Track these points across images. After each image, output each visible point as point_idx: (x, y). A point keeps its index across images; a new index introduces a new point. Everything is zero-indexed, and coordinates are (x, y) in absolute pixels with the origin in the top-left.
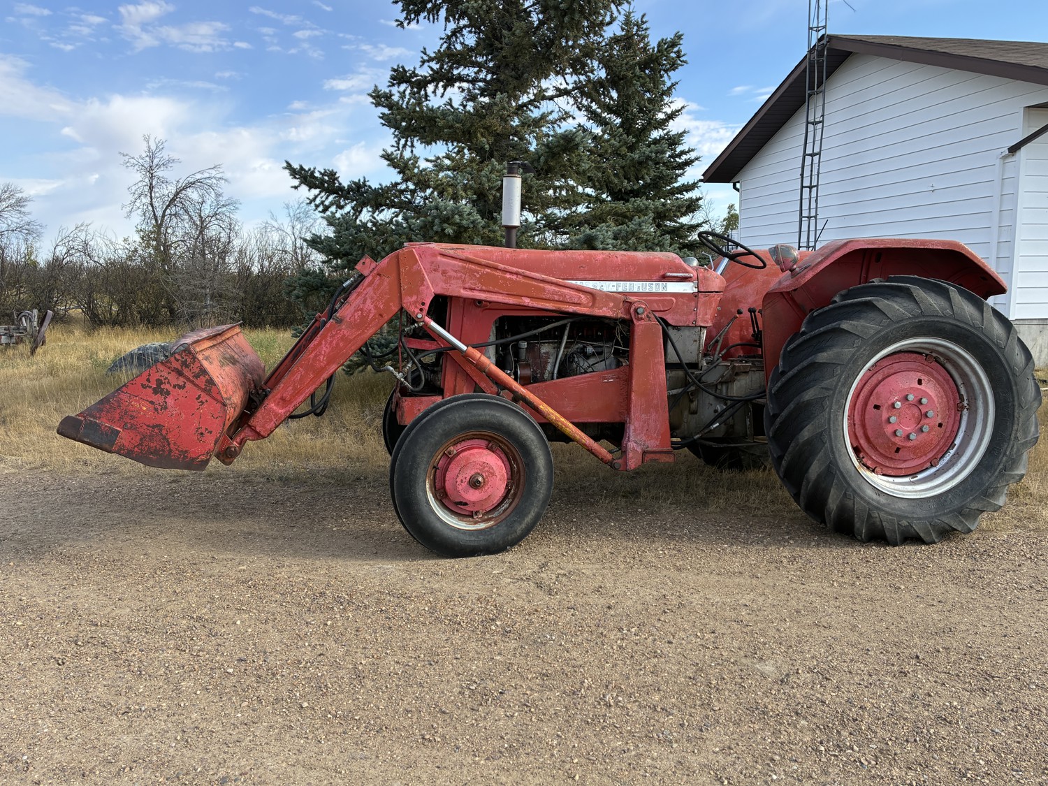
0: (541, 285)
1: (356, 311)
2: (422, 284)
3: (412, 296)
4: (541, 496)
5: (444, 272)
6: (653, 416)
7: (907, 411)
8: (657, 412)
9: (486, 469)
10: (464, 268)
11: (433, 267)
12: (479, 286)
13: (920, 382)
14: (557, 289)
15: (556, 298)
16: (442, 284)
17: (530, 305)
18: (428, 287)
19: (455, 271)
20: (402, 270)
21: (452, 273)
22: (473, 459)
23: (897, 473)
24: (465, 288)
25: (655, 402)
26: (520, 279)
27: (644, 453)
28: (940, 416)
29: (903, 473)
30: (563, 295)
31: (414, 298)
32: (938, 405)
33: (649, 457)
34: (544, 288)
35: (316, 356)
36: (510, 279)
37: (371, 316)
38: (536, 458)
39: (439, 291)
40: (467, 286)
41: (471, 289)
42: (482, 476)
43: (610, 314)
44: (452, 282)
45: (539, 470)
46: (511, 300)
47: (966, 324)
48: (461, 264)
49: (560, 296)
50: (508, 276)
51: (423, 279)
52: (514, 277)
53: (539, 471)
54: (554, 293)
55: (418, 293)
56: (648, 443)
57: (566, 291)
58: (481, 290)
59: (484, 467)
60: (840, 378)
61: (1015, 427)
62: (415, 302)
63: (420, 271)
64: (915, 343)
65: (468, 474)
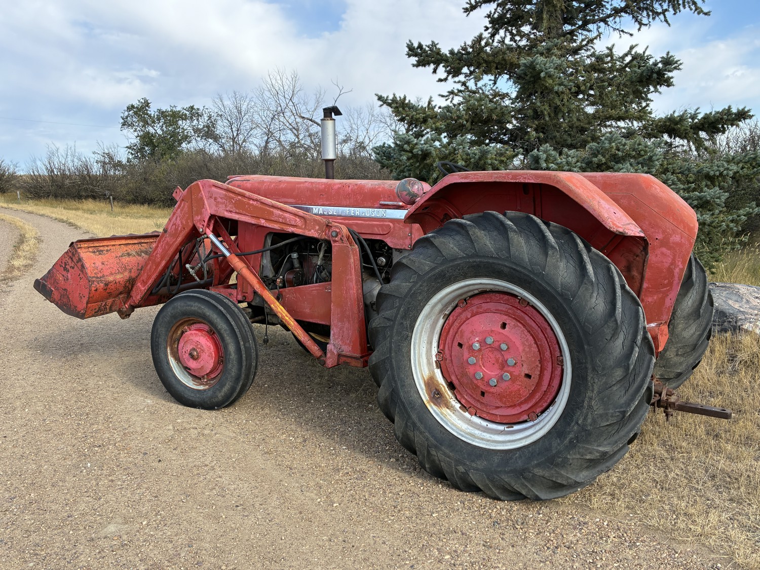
0: (271, 209)
1: (172, 225)
2: (203, 207)
3: (198, 216)
4: (233, 374)
5: (215, 199)
6: (347, 325)
7: (490, 354)
8: (349, 322)
9: (199, 346)
10: (226, 195)
11: (210, 195)
12: (234, 209)
13: (504, 326)
14: (281, 213)
15: (281, 220)
16: (214, 208)
17: (265, 225)
18: (206, 210)
19: (221, 198)
20: (193, 197)
21: (219, 200)
22: (191, 338)
23: (493, 418)
24: (227, 211)
25: (348, 313)
26: (259, 205)
27: (339, 355)
28: (525, 366)
29: (498, 420)
30: (284, 218)
31: (199, 217)
32: (523, 354)
33: (342, 359)
34: (273, 212)
35: (156, 254)
36: (252, 205)
37: (179, 228)
38: (228, 344)
39: (213, 213)
40: (227, 209)
41: (231, 212)
42: (197, 351)
43: (316, 235)
44: (220, 206)
45: (230, 353)
46: (253, 221)
47: (524, 268)
48: (224, 193)
49: (283, 218)
50: (251, 202)
51: (204, 204)
52: (255, 203)
53: (230, 355)
54: (279, 216)
55: (201, 214)
56: (344, 347)
57: (287, 215)
58: (236, 213)
59: (198, 345)
60: (398, 310)
61: (589, 394)
62: (200, 220)
63: (202, 198)
64: (481, 284)
65: (189, 347)
